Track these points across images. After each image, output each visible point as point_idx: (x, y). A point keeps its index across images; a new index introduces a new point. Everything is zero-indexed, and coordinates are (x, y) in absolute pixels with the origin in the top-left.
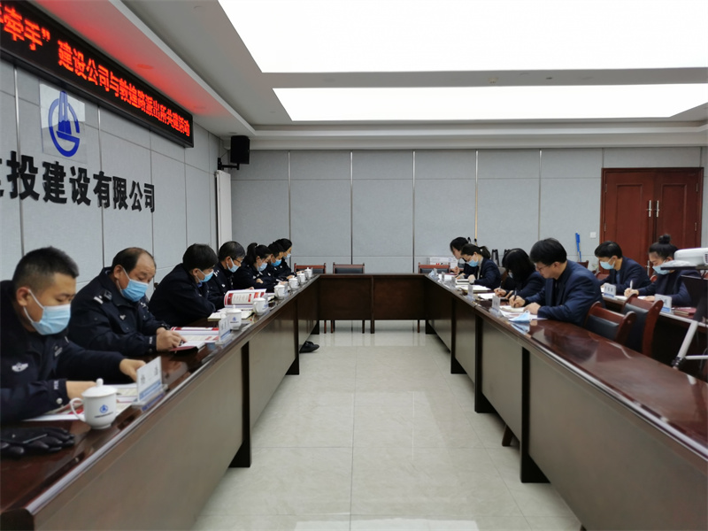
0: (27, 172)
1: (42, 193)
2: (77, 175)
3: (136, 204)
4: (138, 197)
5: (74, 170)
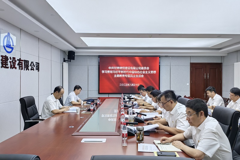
2: (12, 60)
3: (32, 68)
4: (33, 66)
5: (10, 58)
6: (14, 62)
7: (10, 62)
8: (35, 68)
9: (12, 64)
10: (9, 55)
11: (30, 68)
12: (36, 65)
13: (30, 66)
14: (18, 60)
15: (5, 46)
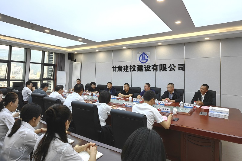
0: (134, 67)
1: (137, 70)
2: (146, 66)
3: (172, 69)
4: (173, 67)
5: (145, 66)
6: (148, 67)
7: (145, 68)
8: (177, 69)
9: (146, 68)
10: (143, 65)
11: (168, 69)
12: (178, 66)
13: (169, 67)
14: (152, 66)
15: (141, 60)
